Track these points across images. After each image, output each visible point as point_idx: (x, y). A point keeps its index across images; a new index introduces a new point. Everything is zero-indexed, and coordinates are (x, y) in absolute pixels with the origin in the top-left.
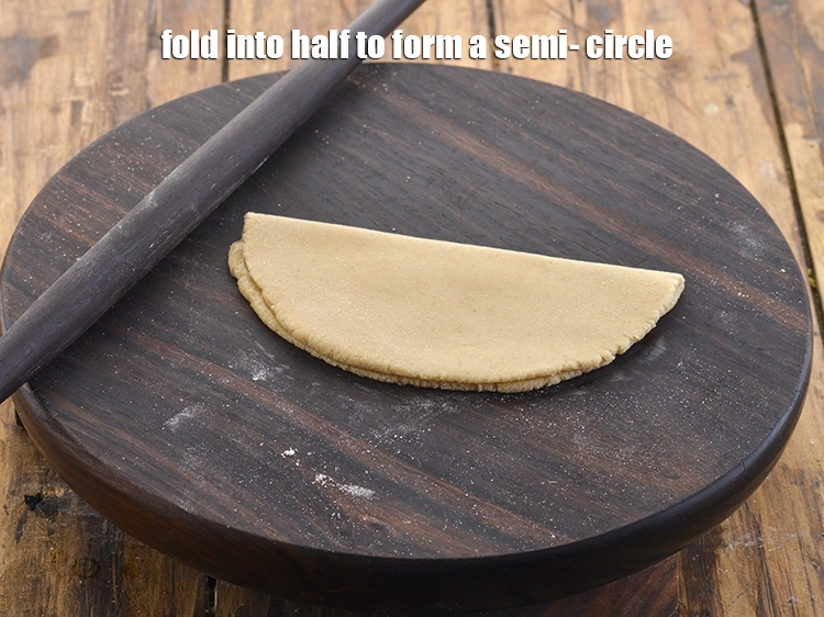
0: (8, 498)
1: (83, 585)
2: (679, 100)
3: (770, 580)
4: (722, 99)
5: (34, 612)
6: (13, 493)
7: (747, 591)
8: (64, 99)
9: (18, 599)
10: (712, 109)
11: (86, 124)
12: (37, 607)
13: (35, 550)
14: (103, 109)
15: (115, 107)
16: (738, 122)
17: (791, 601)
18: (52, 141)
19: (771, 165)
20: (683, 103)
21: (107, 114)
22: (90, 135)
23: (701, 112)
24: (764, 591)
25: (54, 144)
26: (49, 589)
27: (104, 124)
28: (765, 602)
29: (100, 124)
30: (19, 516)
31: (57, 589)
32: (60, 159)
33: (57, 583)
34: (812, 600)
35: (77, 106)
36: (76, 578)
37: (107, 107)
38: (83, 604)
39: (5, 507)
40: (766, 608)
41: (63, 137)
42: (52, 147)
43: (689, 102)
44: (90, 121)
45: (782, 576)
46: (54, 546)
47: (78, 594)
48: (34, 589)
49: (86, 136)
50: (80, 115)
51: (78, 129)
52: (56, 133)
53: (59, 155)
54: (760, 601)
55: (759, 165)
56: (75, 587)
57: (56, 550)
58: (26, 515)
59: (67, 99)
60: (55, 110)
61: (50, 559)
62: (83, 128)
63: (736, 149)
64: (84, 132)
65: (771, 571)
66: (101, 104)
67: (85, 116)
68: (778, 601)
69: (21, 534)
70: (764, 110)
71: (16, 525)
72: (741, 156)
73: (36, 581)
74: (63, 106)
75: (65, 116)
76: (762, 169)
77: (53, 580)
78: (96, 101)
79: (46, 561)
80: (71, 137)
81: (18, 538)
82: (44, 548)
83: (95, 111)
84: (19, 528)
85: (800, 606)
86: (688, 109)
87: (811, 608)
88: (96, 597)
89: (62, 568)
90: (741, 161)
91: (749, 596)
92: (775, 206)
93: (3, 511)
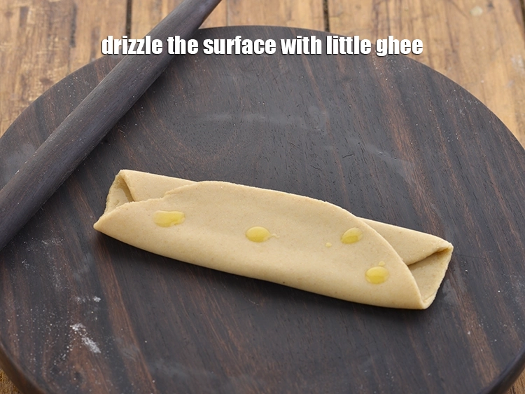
2: (454, 4)
4: (485, 3)
8: (15, 5)
10: (478, 11)
11: (30, 25)
14: (42, 13)
15: (51, 11)
16: (496, 21)
18: (5, 39)
19: (519, 56)
20: (457, 6)
21: (46, 17)
22: (33, 34)
23: (470, 13)
25: (7, 41)
27: (43, 25)
29: (40, 25)
32: (11, 54)
35: (24, 11)
37: (46, 11)
41: (14, 36)
42: (5, 44)
43: (461, 6)
44: (33, 23)
49: (30, 35)
50: (26, 18)
51: (25, 29)
52: (8, 32)
53: (11, 50)
55: (511, 56)
59: (17, 5)
60: (9, 14)
62: (28, 29)
63: (495, 43)
64: (29, 32)
66: (42, 9)
67: (30, 19)
70: (515, 12)
72: (498, 49)
74: (14, 11)
75: (15, 19)
76: (513, 60)
78: (38, 7)
80: (19, 36)
83: (37, 15)
86: (460, 11)
89: (6, 386)
90: (498, 53)
92: (522, 89)
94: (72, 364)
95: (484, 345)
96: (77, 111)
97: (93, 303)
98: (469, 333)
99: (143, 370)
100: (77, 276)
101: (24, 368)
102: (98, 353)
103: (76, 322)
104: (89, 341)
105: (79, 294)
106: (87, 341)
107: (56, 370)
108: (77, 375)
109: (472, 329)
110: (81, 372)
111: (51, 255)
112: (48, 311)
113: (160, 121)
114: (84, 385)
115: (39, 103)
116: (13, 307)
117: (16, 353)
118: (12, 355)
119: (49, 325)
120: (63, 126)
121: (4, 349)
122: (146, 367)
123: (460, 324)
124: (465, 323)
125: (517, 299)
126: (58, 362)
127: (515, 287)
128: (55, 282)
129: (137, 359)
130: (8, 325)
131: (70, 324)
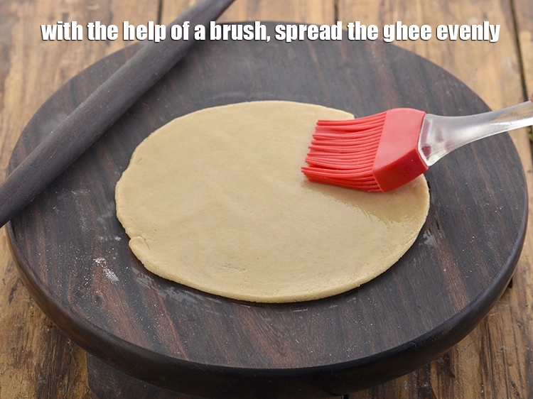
0: (6, 274)
1: (50, 332)
2: (452, 15)
3: (490, 335)
4: (480, 14)
5: (17, 349)
6: (9, 271)
7: (474, 342)
8: (57, 12)
9: (8, 340)
10: (473, 21)
12: (20, 345)
13: (21, 309)
14: (82, 18)
15: (90, 17)
17: (502, 349)
19: (509, 59)
20: (454, 17)
23: (466, 23)
24: (485, 342)
26: (28, 334)
28: (486, 349)
30: (12, 286)
31: (33, 334)
33: (33, 330)
34: (516, 349)
35: (65, 16)
36: (46, 327)
37: (85, 17)
38: (49, 345)
39: (4, 280)
40: (486, 353)
43: (459, 16)
45: (498, 332)
46: (33, 306)
47: (47, 337)
48: (19, 334)
54: (483, 348)
55: (501, 59)
56: (44, 333)
57: (34, 309)
58: (16, 285)
59: (59, 11)
60: (51, 19)
61: (30, 314)
63: (487, 48)
65: (491, 329)
66: (81, 15)
68: (494, 349)
69: (13, 298)
70: (507, 23)
71: (9, 292)
72: (490, 53)
73: (21, 328)
74: (56, 16)
76: (503, 62)
77: (31, 328)
78: (78, 13)
79: (27, 316)
81: (10, 300)
82: (26, 307)
84: (12, 294)
85: (508, 352)
86: (458, 21)
87: (515, 354)
88: (58, 340)
89: (37, 321)
90: (490, 56)
91: (476, 345)
93: (2, 282)
94: (94, 290)
95: (458, 280)
96: (105, 84)
97: (114, 241)
98: (445, 270)
99: (156, 295)
100: (101, 220)
101: (51, 293)
102: (117, 282)
103: (99, 257)
104: (110, 272)
105: (102, 234)
106: (108, 272)
107: (79, 294)
108: (98, 298)
109: (447, 267)
110: (102, 295)
111: (79, 202)
112: (74, 248)
113: (181, 97)
114: (103, 307)
115: (74, 82)
116: (44, 243)
117: (45, 281)
118: (41, 282)
119: (75, 258)
120: (93, 95)
121: (35, 278)
122: (159, 294)
123: (437, 264)
124: (442, 263)
125: (489, 244)
126: (81, 288)
127: (488, 234)
128: (82, 225)
129: (150, 287)
130: (39, 258)
131: (93, 258)
